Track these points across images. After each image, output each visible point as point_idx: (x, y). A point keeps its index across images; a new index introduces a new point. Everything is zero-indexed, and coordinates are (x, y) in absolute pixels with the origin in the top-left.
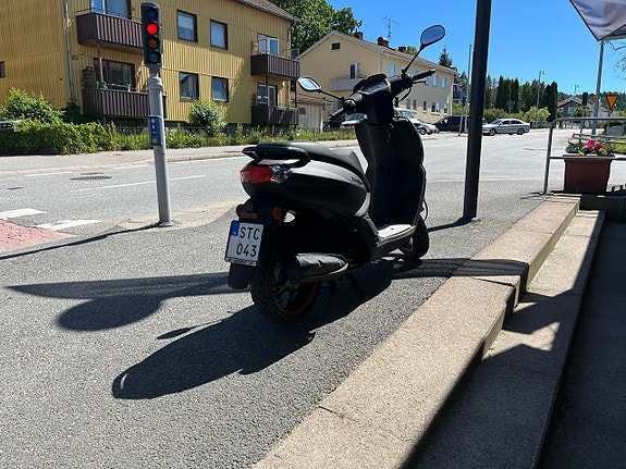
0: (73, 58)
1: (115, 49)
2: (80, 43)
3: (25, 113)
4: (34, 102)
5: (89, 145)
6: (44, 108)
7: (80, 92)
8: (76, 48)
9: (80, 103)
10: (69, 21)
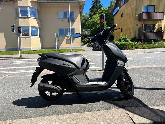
0: (137, 25)
1: (149, 21)
2: (139, 21)
3: (122, 40)
4: (124, 37)
5: (132, 48)
6: (127, 39)
7: (137, 34)
8: (138, 22)
9: (137, 37)
10: (136, 16)
